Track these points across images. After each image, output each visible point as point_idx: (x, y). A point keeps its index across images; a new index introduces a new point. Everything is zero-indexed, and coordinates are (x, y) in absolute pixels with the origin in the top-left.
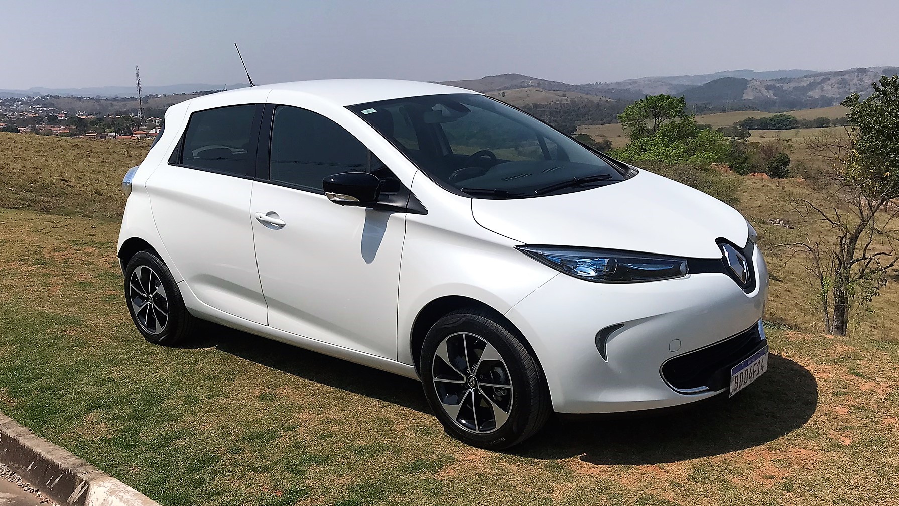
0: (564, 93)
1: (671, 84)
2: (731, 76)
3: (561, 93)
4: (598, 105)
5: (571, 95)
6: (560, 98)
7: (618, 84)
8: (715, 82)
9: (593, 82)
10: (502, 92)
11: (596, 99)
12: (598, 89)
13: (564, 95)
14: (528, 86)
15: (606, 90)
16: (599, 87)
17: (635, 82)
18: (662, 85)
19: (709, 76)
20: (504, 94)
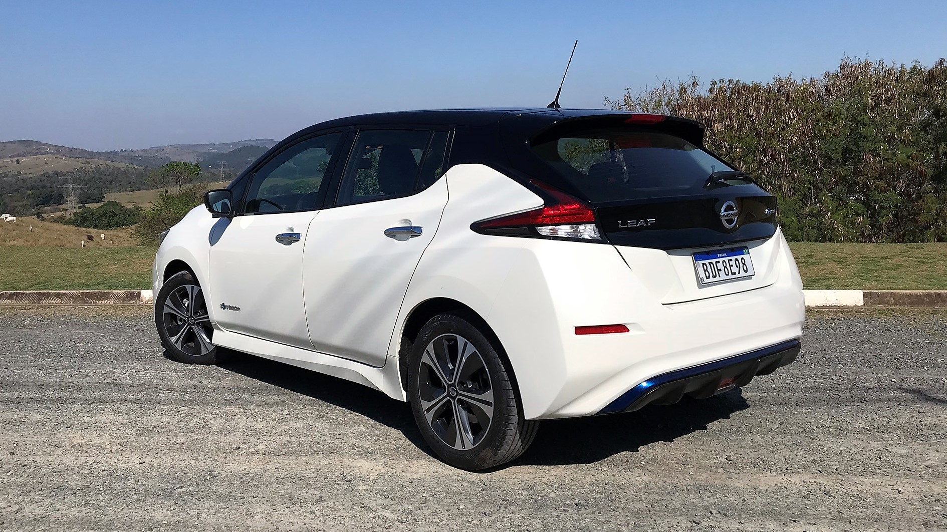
0: (88, 160)
1: (197, 152)
2: (254, 144)
3: (85, 160)
4: (125, 173)
5: (95, 163)
6: (83, 165)
7: (145, 151)
8: (239, 150)
9: (117, 149)
10: (16, 159)
11: (122, 166)
12: (124, 156)
13: (88, 163)
14: (47, 153)
15: (133, 157)
16: (125, 154)
17: (160, 149)
18: (189, 153)
19: (233, 144)
20: (18, 162)
